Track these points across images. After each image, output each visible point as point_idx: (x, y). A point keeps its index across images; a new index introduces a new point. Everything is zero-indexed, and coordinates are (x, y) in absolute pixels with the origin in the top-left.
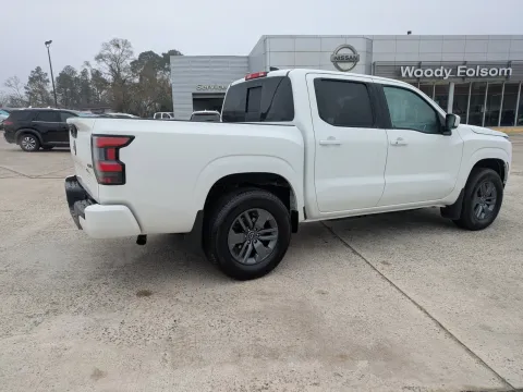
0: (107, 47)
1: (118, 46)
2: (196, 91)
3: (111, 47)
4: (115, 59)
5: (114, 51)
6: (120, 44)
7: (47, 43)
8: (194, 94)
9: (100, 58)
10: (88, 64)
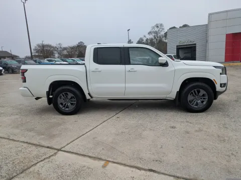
0: (153, 28)
1: (158, 27)
2: (178, 45)
3: (155, 28)
4: (156, 33)
5: (156, 29)
6: (159, 25)
7: (128, 30)
8: (177, 46)
9: (150, 33)
10: (145, 36)
